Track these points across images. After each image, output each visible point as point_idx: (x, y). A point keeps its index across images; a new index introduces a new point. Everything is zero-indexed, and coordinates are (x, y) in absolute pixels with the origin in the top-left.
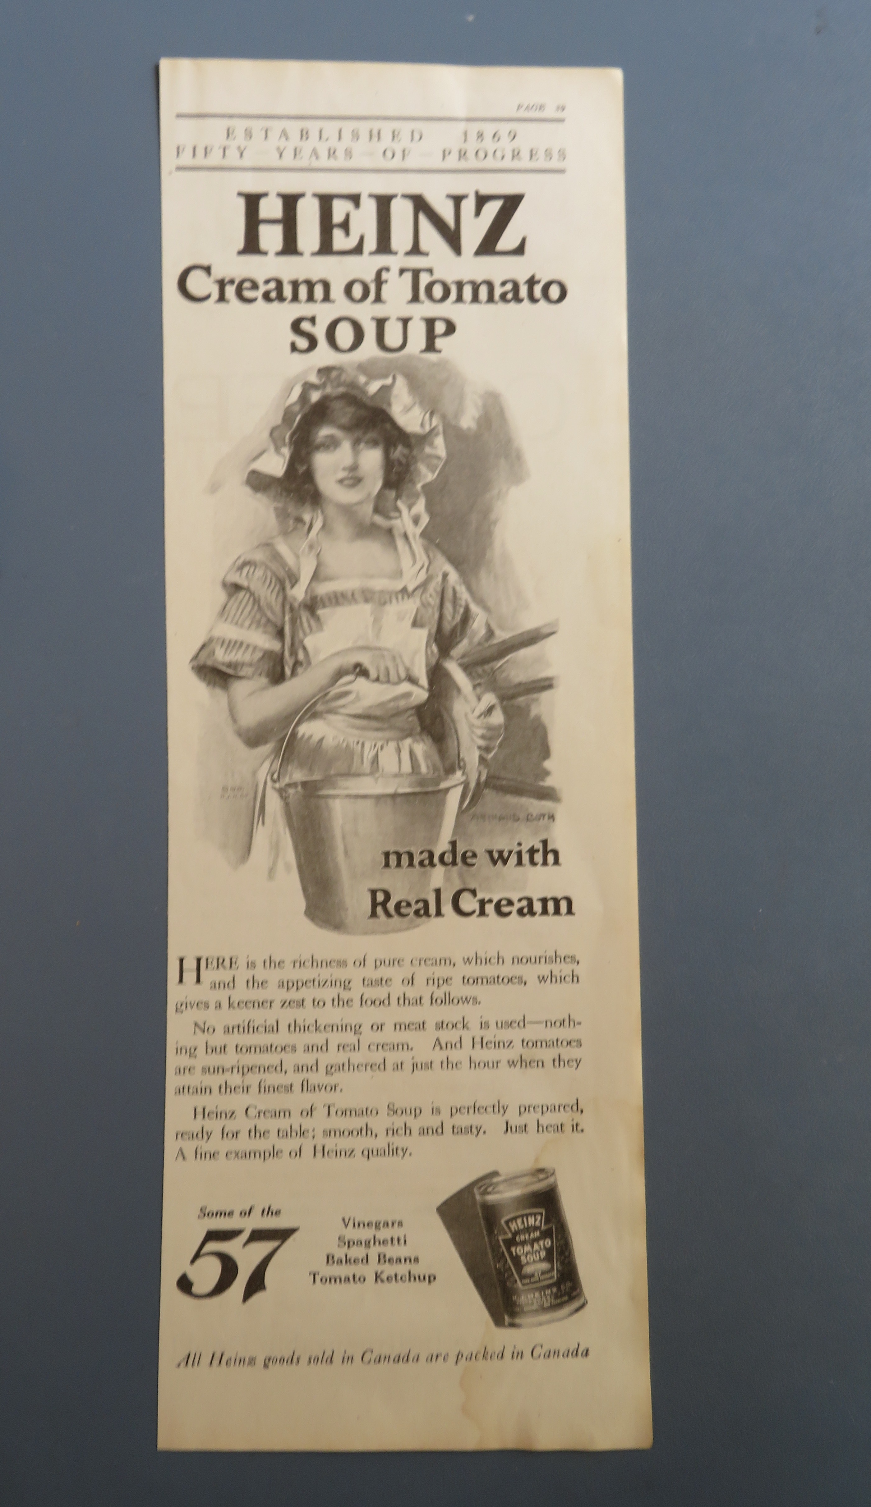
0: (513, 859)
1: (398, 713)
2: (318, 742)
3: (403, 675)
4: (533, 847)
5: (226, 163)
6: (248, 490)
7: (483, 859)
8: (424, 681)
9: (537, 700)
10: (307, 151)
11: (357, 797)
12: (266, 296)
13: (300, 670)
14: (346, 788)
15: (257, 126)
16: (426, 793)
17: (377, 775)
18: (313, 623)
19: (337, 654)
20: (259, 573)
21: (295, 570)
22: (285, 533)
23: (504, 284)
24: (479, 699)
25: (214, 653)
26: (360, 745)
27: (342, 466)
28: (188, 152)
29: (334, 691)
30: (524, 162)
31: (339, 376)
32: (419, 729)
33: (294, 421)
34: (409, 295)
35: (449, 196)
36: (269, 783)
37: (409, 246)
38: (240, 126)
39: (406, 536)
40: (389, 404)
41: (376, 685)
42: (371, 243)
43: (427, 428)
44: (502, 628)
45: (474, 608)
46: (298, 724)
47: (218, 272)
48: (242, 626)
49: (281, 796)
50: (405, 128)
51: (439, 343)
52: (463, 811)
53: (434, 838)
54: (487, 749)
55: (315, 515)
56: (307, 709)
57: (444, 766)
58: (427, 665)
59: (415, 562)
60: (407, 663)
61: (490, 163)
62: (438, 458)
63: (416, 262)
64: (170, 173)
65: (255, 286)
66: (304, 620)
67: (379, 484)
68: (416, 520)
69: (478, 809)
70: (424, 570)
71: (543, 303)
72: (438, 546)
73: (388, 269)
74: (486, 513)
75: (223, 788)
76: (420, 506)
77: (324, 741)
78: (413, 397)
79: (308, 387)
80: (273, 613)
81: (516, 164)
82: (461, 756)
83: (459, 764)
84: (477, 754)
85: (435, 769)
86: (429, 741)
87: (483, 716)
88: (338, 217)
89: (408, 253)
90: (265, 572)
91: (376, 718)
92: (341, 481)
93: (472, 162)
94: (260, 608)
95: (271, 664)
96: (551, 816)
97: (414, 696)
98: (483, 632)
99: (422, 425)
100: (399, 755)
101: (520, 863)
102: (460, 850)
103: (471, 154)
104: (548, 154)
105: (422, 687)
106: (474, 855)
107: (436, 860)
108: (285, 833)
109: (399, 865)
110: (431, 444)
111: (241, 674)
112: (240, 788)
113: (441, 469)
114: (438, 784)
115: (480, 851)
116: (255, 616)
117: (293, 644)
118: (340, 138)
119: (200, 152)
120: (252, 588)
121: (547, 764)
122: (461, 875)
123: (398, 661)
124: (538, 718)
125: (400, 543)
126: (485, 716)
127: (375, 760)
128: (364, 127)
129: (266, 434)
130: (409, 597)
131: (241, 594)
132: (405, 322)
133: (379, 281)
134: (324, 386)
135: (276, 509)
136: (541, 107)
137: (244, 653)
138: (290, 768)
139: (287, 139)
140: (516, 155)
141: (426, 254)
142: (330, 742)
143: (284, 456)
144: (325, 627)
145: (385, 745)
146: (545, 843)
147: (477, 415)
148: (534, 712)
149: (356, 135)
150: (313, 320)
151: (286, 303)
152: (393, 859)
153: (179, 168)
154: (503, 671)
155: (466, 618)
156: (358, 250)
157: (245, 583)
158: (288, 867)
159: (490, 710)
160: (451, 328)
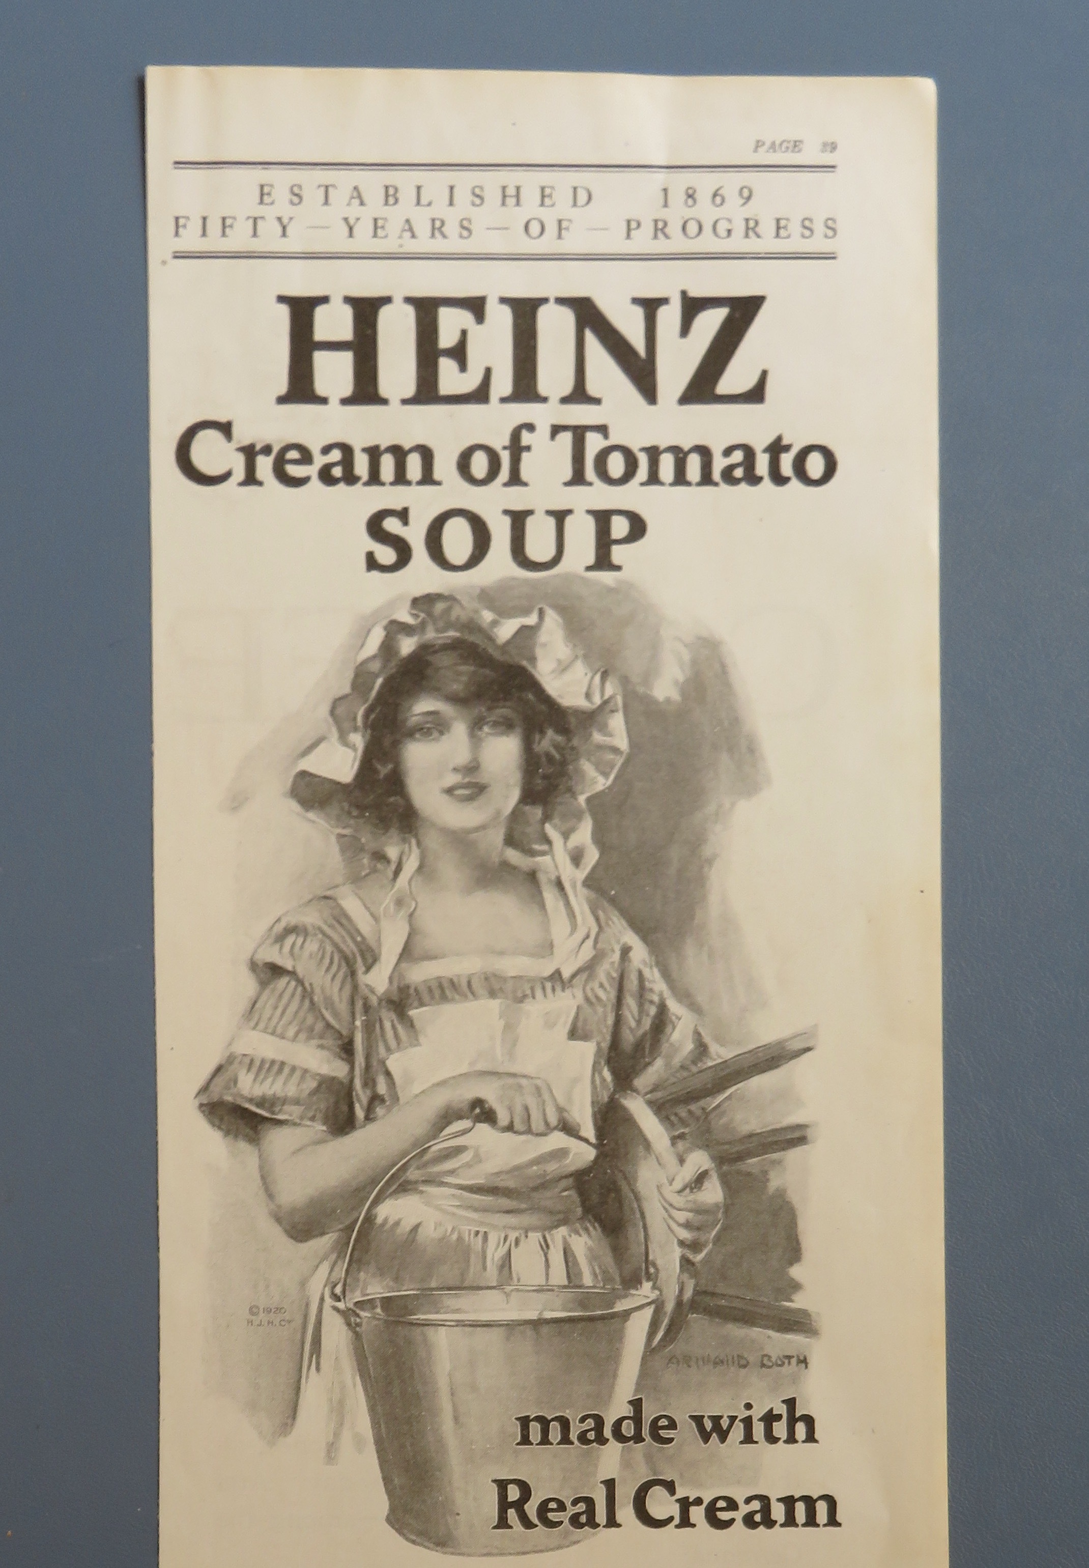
0: (737, 1433)
1: (544, 1185)
2: (411, 1231)
3: (553, 1120)
4: (772, 1410)
5: (256, 245)
6: (294, 806)
7: (686, 1432)
8: (589, 1131)
9: (779, 1162)
10: (394, 225)
11: (475, 1325)
12: (326, 476)
13: (380, 1111)
14: (458, 1311)
15: (310, 179)
16: (591, 1319)
17: (508, 1289)
18: (400, 1028)
19: (442, 1083)
20: (312, 946)
21: (372, 942)
22: (356, 880)
23: (728, 452)
24: (682, 1161)
25: (236, 1082)
26: (480, 1236)
27: (451, 766)
28: (195, 226)
29: (437, 1147)
30: (768, 243)
31: (448, 610)
32: (579, 1211)
33: (372, 688)
34: (568, 474)
35: (636, 301)
36: (328, 1301)
37: (567, 387)
38: (281, 179)
39: (559, 885)
40: (533, 659)
41: (508, 1135)
42: (503, 384)
43: (597, 700)
44: (721, 1040)
45: (674, 1007)
46: (377, 1202)
47: (243, 434)
48: (282, 1037)
49: (349, 1324)
50: (563, 181)
51: (618, 553)
52: (653, 1349)
53: (605, 1395)
54: (695, 1246)
55: (407, 846)
56: (393, 1175)
57: (621, 1275)
58: (593, 1103)
59: (574, 927)
60: (561, 1101)
61: (708, 243)
62: (615, 750)
63: (580, 414)
64: (164, 263)
65: (306, 457)
66: (387, 1025)
67: (515, 795)
68: (577, 858)
69: (679, 1347)
70: (590, 943)
71: (795, 484)
72: (613, 901)
73: (530, 427)
74: (696, 843)
75: (251, 1309)
76: (584, 834)
77: (420, 1230)
78: (575, 646)
79: (396, 629)
80: (336, 1014)
81: (752, 245)
82: (651, 1258)
83: (647, 1268)
84: (678, 1252)
85: (608, 1279)
86: (596, 1231)
87: (688, 1190)
88: (447, 339)
89: (565, 400)
90: (322, 942)
91: (507, 1193)
92: (450, 791)
93: (677, 243)
94: (312, 1002)
95: (332, 1100)
96: (802, 1358)
97: (571, 1156)
98: (689, 1046)
99: (588, 696)
100: (546, 1255)
101: (748, 1439)
102: (648, 1415)
103: (674, 229)
104: (807, 226)
105: (586, 1141)
106: (672, 1425)
107: (607, 1432)
108: (355, 1385)
109: (545, 1441)
110: (604, 729)
111: (280, 1117)
112: (279, 1310)
113: (620, 770)
114: (611, 1305)
115: (682, 1417)
116: (305, 1019)
117: (368, 1067)
118: (451, 204)
119: (214, 227)
120: (300, 972)
121: (796, 1272)
122: (649, 1458)
123: (546, 1096)
124: (781, 1194)
125: (550, 896)
126: (692, 1189)
127: (507, 1260)
128: (491, 181)
129: (324, 710)
130: (563, 990)
131: (283, 981)
132: (560, 516)
133: (517, 448)
134: (422, 626)
135: (340, 836)
136: (796, 145)
137: (284, 1084)
138: (362, 1275)
139: (362, 203)
140: (751, 228)
141: (597, 401)
142: (429, 1233)
143: (354, 748)
144: (422, 1039)
145: (523, 1236)
146: (791, 1403)
147: (681, 678)
148: (774, 1183)
149: (478, 197)
150: (403, 515)
151: (359, 485)
152: (535, 1429)
153: (178, 256)
154: (724, 1112)
155: (661, 1022)
156: (481, 395)
157: (288, 965)
158: (359, 1442)
159: (700, 1179)
160: (638, 528)
